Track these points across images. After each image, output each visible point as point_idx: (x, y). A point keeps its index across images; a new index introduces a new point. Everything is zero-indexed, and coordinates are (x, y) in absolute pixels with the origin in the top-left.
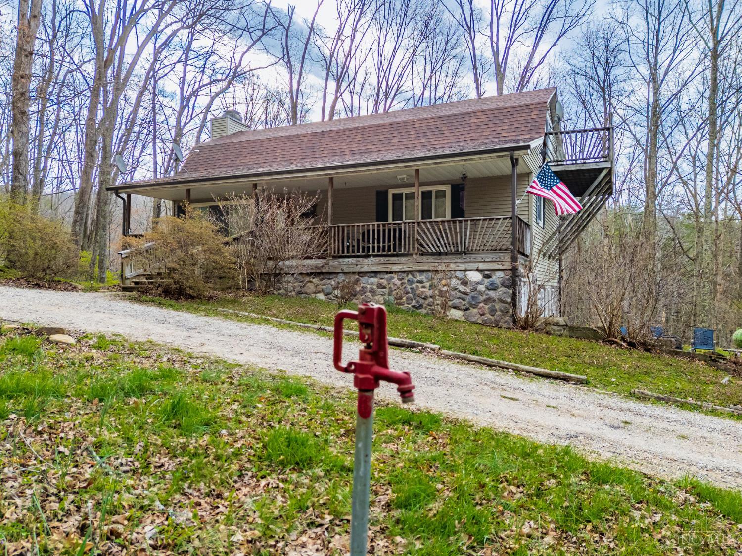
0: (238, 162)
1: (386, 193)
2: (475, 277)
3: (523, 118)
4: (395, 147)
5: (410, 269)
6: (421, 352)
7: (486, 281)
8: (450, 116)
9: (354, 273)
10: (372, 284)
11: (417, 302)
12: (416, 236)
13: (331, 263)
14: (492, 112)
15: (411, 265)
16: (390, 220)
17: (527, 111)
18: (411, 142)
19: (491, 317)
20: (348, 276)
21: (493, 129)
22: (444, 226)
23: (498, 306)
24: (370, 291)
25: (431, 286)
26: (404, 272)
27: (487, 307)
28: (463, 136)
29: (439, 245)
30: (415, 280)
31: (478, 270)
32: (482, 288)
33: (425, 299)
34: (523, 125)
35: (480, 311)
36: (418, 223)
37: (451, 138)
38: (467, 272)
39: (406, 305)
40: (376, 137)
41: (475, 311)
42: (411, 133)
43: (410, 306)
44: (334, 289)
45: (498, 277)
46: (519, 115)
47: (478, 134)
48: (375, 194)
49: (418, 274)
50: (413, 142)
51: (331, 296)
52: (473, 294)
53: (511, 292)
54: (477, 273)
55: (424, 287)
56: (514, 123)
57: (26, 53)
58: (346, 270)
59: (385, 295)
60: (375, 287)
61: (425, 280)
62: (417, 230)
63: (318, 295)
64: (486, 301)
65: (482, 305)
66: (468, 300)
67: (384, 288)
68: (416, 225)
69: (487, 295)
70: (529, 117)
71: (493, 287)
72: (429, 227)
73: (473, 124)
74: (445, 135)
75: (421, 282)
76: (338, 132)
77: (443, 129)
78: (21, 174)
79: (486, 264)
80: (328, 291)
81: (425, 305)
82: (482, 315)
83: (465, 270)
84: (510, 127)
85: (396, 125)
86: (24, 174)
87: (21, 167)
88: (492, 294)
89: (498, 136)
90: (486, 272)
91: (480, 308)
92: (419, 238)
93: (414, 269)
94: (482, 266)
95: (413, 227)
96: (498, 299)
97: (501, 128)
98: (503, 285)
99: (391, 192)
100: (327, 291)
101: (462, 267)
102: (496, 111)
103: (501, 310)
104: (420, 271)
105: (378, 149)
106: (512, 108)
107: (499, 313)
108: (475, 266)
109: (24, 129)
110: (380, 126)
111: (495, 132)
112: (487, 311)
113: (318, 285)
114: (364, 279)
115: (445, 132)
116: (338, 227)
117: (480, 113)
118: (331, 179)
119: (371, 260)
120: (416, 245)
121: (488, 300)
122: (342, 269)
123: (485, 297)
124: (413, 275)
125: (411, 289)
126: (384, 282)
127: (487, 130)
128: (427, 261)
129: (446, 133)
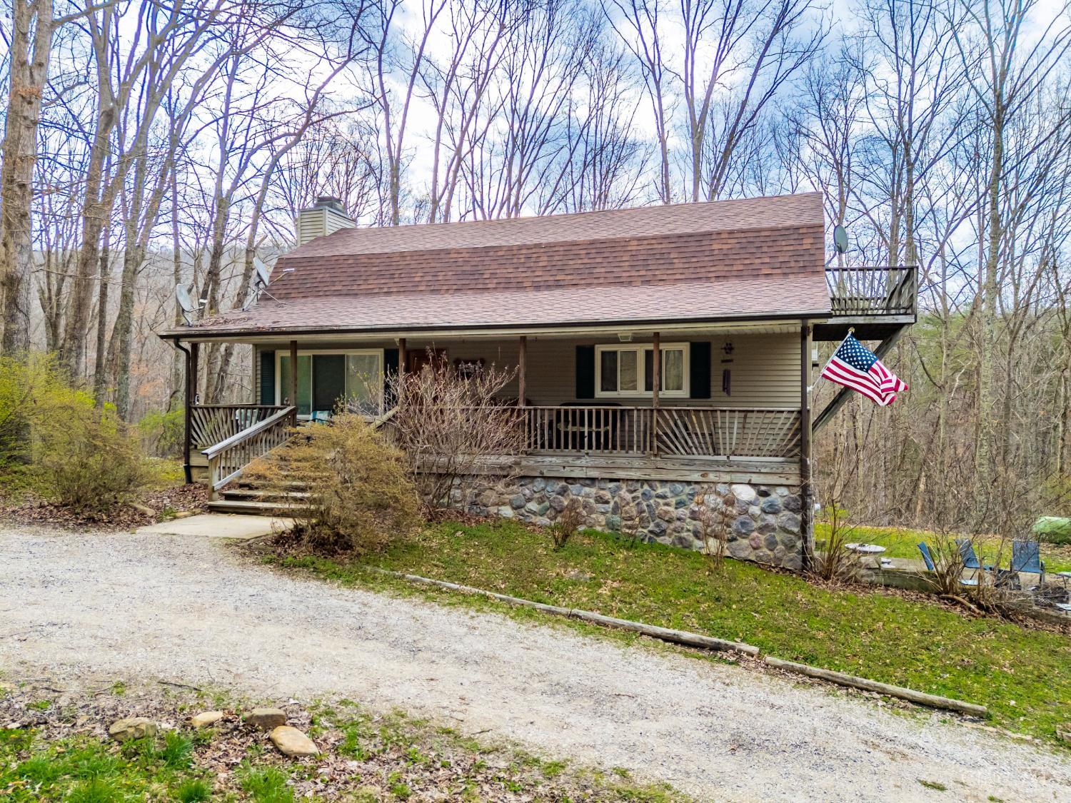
0: (355, 287)
1: (591, 351)
2: (745, 493)
3: (791, 248)
4: (601, 281)
5: (647, 477)
6: (736, 663)
7: (762, 500)
8: (680, 236)
9: (559, 478)
10: (588, 496)
11: (658, 525)
12: (656, 430)
13: (524, 463)
14: (743, 235)
15: (648, 471)
17: (796, 237)
18: (624, 274)
19: (769, 552)
20: (551, 483)
21: (747, 262)
22: (698, 418)
23: (779, 537)
24: (585, 507)
25: (677, 504)
26: (638, 481)
27: (762, 537)
28: (703, 270)
29: (691, 444)
30: (653, 493)
31: (749, 484)
32: (755, 510)
33: (668, 521)
34: (793, 259)
35: (753, 543)
36: (659, 411)
37: (686, 271)
38: (734, 486)
39: (640, 530)
40: (571, 262)
41: (745, 542)
42: (624, 259)
43: (645, 531)
44: (529, 500)
45: (779, 496)
46: (784, 243)
47: (726, 269)
49: (658, 484)
50: (628, 274)
51: (523, 510)
52: (742, 518)
53: (799, 517)
54: (748, 488)
55: (667, 504)
56: (778, 254)
57: (28, 122)
58: (546, 474)
59: (607, 512)
60: (592, 501)
61: (669, 494)
62: (658, 421)
63: (502, 508)
64: (762, 530)
65: (755, 534)
66: (734, 527)
67: (607, 502)
68: (655, 414)
69: (763, 520)
70: (799, 247)
71: (772, 510)
72: (676, 417)
73: (716, 252)
74: (676, 266)
75: (664, 497)
76: (510, 249)
77: (672, 256)
78: (21, 311)
79: (762, 476)
80: (518, 503)
81: (668, 531)
82: (755, 549)
83: (731, 484)
84: (773, 260)
85: (598, 246)
86: (25, 310)
87: (21, 301)
88: (771, 519)
89: (755, 273)
90: (763, 488)
91: (753, 539)
92: (661, 433)
93: (654, 476)
94: (756, 479)
95: (652, 417)
96: (780, 527)
97: (759, 261)
98: (787, 507)
99: (599, 349)
100: (516, 503)
101: (727, 478)
102: (750, 234)
103: (783, 543)
104: (662, 481)
105: (574, 282)
106: (772, 230)
107: (780, 547)
108: (746, 477)
109: (25, 240)
110: (575, 244)
111: (751, 267)
112: (763, 543)
113: (502, 494)
114: (574, 489)
115: (675, 261)
116: (535, 410)
117: (726, 236)
118: (524, 338)
119: (586, 461)
120: (655, 443)
121: (764, 529)
122: (541, 473)
123: (760, 523)
124: (651, 486)
125: (648, 506)
126: (608, 495)
127: (739, 262)
128: (673, 467)
129: (678, 264)
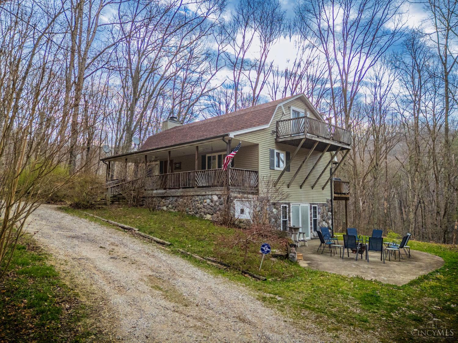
1: (205, 156)
2: (215, 198)
3: (265, 115)
7: (219, 200)
9: (175, 196)
10: (181, 202)
11: (196, 211)
13: (167, 192)
14: (254, 112)
15: (194, 192)
16: (207, 169)
17: (268, 111)
21: (251, 121)
22: (205, 173)
23: (223, 213)
24: (181, 205)
25: (200, 203)
27: (219, 213)
29: (203, 182)
30: (195, 200)
32: (218, 204)
33: (199, 209)
34: (263, 119)
35: (217, 215)
41: (215, 215)
42: (222, 125)
43: (194, 213)
44: (169, 204)
45: (223, 198)
48: (201, 157)
49: (196, 197)
52: (215, 207)
53: (227, 206)
54: (216, 196)
55: (198, 203)
56: (261, 117)
59: (185, 207)
61: (199, 200)
62: (196, 176)
64: (219, 210)
65: (217, 212)
66: (213, 210)
68: (195, 173)
69: (219, 207)
70: (267, 114)
71: (221, 203)
72: (200, 174)
73: (245, 119)
75: (197, 201)
79: (219, 192)
80: (167, 205)
81: (199, 212)
83: (212, 195)
84: (258, 120)
85: (218, 121)
88: (221, 207)
90: (219, 196)
93: (195, 194)
94: (217, 193)
96: (223, 209)
98: (225, 202)
99: (207, 155)
101: (210, 193)
104: (197, 195)
108: (215, 193)
111: (251, 123)
112: (219, 215)
113: (164, 203)
114: (178, 200)
117: (250, 113)
118: (170, 152)
119: (181, 190)
120: (195, 183)
125: (194, 204)
126: (185, 201)
127: (249, 122)
128: (199, 191)
